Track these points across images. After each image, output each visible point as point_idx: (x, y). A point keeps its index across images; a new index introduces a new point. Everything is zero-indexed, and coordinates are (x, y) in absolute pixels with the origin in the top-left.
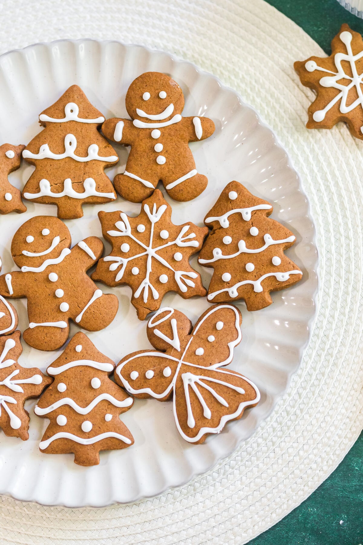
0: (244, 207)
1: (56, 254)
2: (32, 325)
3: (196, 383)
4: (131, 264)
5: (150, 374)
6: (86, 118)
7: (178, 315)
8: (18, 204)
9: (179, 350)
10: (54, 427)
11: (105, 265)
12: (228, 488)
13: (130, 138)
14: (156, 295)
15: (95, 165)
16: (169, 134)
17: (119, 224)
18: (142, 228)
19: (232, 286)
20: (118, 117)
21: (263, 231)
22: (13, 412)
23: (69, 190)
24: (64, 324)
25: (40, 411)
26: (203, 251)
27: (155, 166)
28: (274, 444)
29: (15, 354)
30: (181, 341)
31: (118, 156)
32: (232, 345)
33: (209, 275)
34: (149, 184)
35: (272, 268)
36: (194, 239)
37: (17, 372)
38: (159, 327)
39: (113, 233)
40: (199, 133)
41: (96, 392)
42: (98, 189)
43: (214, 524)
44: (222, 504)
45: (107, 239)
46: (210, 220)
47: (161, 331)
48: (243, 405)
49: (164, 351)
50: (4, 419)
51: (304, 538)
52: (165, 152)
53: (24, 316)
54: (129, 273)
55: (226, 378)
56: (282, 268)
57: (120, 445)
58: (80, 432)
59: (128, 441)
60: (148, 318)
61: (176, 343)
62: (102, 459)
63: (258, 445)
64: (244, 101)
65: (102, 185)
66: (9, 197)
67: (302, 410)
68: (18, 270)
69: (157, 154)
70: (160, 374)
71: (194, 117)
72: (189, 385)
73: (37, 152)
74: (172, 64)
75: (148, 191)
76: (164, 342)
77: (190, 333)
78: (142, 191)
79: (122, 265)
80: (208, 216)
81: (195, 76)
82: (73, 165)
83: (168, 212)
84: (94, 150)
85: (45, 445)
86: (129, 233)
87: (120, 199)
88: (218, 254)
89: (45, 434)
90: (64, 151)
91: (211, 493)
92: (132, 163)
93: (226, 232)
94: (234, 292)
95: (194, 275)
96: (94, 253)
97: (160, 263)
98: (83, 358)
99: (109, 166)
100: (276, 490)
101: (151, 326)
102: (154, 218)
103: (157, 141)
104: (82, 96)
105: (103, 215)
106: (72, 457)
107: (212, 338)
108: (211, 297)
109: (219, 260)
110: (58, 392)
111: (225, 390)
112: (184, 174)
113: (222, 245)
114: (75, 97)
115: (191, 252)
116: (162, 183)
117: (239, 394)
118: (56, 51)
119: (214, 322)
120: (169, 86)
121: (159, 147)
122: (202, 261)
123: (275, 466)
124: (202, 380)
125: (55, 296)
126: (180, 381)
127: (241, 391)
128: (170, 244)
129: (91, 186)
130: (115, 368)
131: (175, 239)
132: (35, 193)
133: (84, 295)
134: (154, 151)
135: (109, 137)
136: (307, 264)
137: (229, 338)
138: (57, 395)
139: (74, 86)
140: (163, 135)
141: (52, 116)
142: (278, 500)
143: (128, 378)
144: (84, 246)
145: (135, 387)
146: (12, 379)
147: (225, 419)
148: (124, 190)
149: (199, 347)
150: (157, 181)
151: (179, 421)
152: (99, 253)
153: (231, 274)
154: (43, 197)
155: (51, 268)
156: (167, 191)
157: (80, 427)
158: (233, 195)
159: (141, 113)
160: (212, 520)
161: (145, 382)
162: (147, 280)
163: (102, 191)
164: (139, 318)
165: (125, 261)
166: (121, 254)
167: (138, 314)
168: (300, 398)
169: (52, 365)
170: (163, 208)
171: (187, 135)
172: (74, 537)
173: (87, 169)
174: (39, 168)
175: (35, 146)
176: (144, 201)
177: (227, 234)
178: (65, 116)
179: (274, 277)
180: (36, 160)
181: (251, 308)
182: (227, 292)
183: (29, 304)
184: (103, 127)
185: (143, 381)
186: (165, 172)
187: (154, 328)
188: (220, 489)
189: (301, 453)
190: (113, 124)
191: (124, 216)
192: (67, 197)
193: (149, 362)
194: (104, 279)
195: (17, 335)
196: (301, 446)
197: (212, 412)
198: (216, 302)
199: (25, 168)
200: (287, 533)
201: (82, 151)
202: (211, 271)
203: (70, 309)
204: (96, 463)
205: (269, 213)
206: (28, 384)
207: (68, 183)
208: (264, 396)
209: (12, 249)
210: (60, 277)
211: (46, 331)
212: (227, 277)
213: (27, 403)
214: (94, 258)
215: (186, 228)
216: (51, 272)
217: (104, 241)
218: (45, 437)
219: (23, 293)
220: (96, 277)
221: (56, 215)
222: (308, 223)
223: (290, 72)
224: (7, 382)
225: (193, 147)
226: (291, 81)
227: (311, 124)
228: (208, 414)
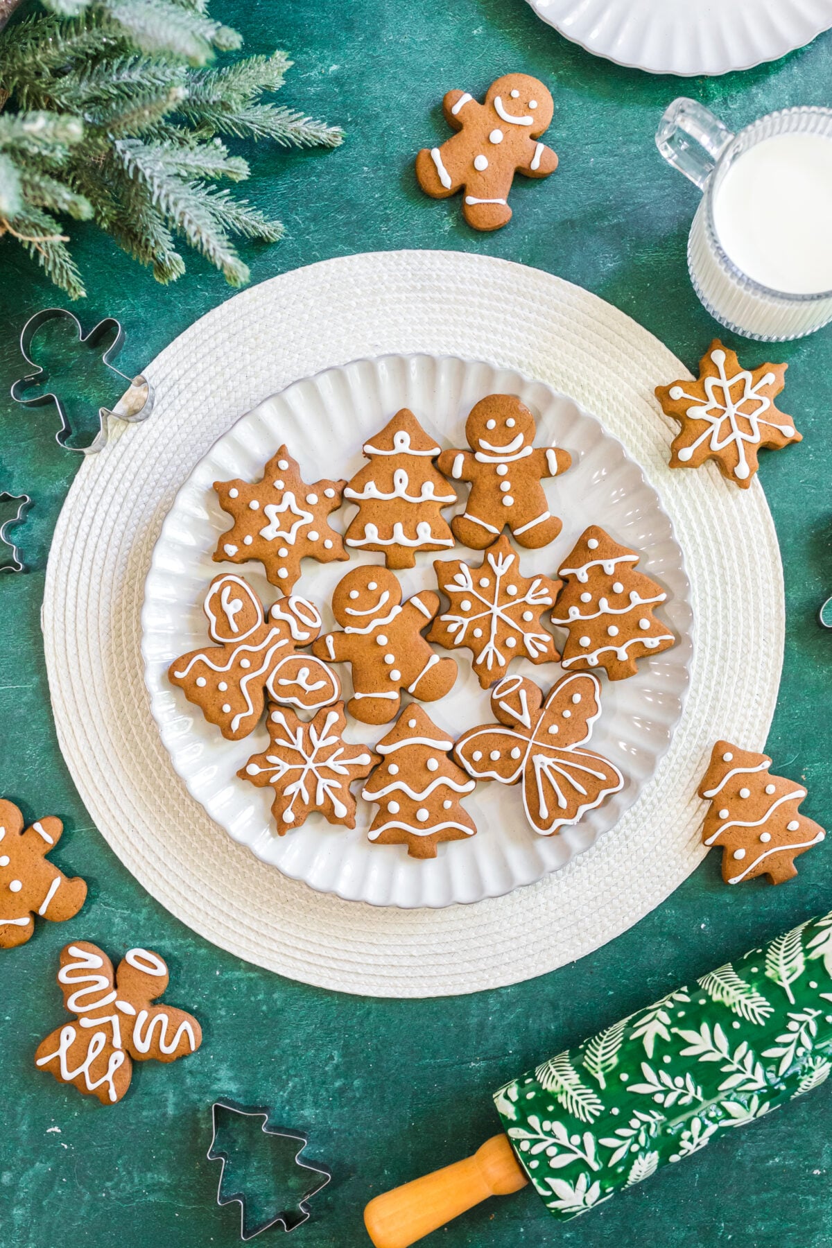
0: (607, 558)
1: (385, 613)
2: (358, 696)
3: (549, 767)
4: (473, 625)
5: (496, 755)
6: (419, 449)
7: (528, 684)
8: (339, 552)
9: (529, 727)
10: (384, 815)
11: (442, 625)
12: (574, 888)
13: (472, 474)
14: (502, 661)
15: (429, 507)
16: (518, 470)
17: (459, 578)
18: (485, 582)
19: (592, 652)
20: (456, 446)
21: (629, 588)
22: (337, 798)
23: (400, 536)
24: (394, 695)
25: (367, 796)
26: (557, 609)
27: (500, 508)
28: (627, 838)
29: (338, 729)
30: (532, 716)
31: (457, 495)
32: (591, 721)
33: (564, 635)
34: (494, 530)
35: (639, 632)
36: (547, 595)
37: (341, 751)
38: (505, 699)
39: (451, 588)
40: (554, 467)
41: (435, 775)
42: (433, 535)
43: (558, 929)
44: (567, 907)
45: (442, 593)
46: (564, 572)
47: (508, 704)
48: (604, 793)
49: (511, 727)
50: (328, 807)
51: (660, 943)
52: (513, 492)
53: (349, 683)
54: (470, 635)
55: (584, 761)
56: (650, 633)
57: (463, 835)
58: (414, 821)
59: (470, 832)
61: (526, 719)
62: (439, 849)
63: (609, 839)
64: (608, 430)
65: (438, 530)
66: (329, 544)
67: (659, 800)
68: (341, 629)
69: (503, 494)
70: (507, 755)
71: (547, 449)
72: (541, 769)
73: (362, 491)
74: (521, 383)
75: (492, 538)
76: (512, 717)
77: (542, 706)
78: (485, 537)
79: (462, 626)
80: (561, 568)
81: (548, 397)
82: (404, 506)
83: (516, 563)
84: (429, 489)
85: (374, 835)
86: (470, 588)
87: (459, 544)
88: (575, 613)
89: (375, 822)
90: (393, 489)
91: (555, 894)
92: (474, 504)
93: (584, 588)
94: (593, 659)
95: (547, 638)
96: (430, 611)
97: (507, 624)
98: (418, 734)
99: (446, 506)
100: (630, 890)
101: (495, 696)
102: (500, 571)
103: (503, 478)
104: (414, 422)
105: (439, 565)
106: (405, 848)
107: (567, 714)
108: (566, 663)
109: (576, 621)
110: (389, 774)
111: (583, 775)
112: (535, 518)
113: (579, 603)
114: (406, 423)
115: (543, 610)
116: (509, 527)
117: (599, 779)
118: (383, 369)
119: (570, 694)
120: (518, 411)
121: (506, 486)
122: (556, 621)
123: (628, 863)
124: (556, 763)
125: (384, 662)
126: (531, 764)
127: (602, 776)
128: (518, 601)
129: (425, 531)
130: (455, 745)
131: (524, 595)
132: (359, 539)
133: (418, 661)
134: (500, 491)
135: (446, 473)
136: (679, 626)
137: (588, 712)
138: (388, 778)
139: (404, 410)
140: (510, 471)
141: (379, 448)
142: (631, 901)
143: (470, 758)
144: (416, 601)
145: (478, 769)
146: (335, 760)
147: (583, 809)
148: (465, 536)
149: (553, 723)
150: (503, 525)
151: (530, 810)
152: (435, 611)
153: (590, 637)
154: (368, 544)
155: (380, 629)
156: (514, 536)
157: (415, 815)
158: (593, 543)
159: (484, 444)
160: (556, 924)
161: (489, 764)
162: (491, 644)
163: (439, 538)
164: (481, 685)
165: (466, 621)
166: (461, 612)
167: (480, 680)
168: (658, 785)
169: (383, 742)
170: (511, 558)
171: (539, 471)
172: (400, 943)
173: (420, 511)
174: (364, 510)
175: (359, 481)
176: (489, 549)
177: (586, 590)
178: (394, 448)
179: (642, 643)
180: (360, 500)
181: (612, 677)
182: (585, 660)
183: (354, 670)
184: (439, 460)
185: (487, 763)
186: (513, 514)
187: (499, 700)
188: (565, 889)
189: (658, 848)
190: (450, 458)
191: (464, 567)
192: (396, 544)
193: (494, 741)
194: (441, 641)
195: (340, 706)
196: (658, 841)
197: (568, 801)
198: (573, 670)
199: (345, 508)
200: (640, 937)
201: (414, 489)
202: (566, 632)
203: (402, 677)
204: (433, 856)
205: (634, 565)
206: (354, 765)
207: (399, 528)
208: (628, 781)
209: (333, 605)
210: (389, 640)
211: (374, 702)
212: (585, 641)
213: (353, 784)
214: (430, 616)
215: (537, 583)
216: (379, 634)
217: (439, 594)
218: (375, 826)
219: (347, 658)
220: (431, 638)
221: (384, 563)
222: (682, 578)
223: (650, 398)
224: (330, 763)
225: (545, 483)
226: (651, 409)
227: (675, 462)
228: (563, 803)
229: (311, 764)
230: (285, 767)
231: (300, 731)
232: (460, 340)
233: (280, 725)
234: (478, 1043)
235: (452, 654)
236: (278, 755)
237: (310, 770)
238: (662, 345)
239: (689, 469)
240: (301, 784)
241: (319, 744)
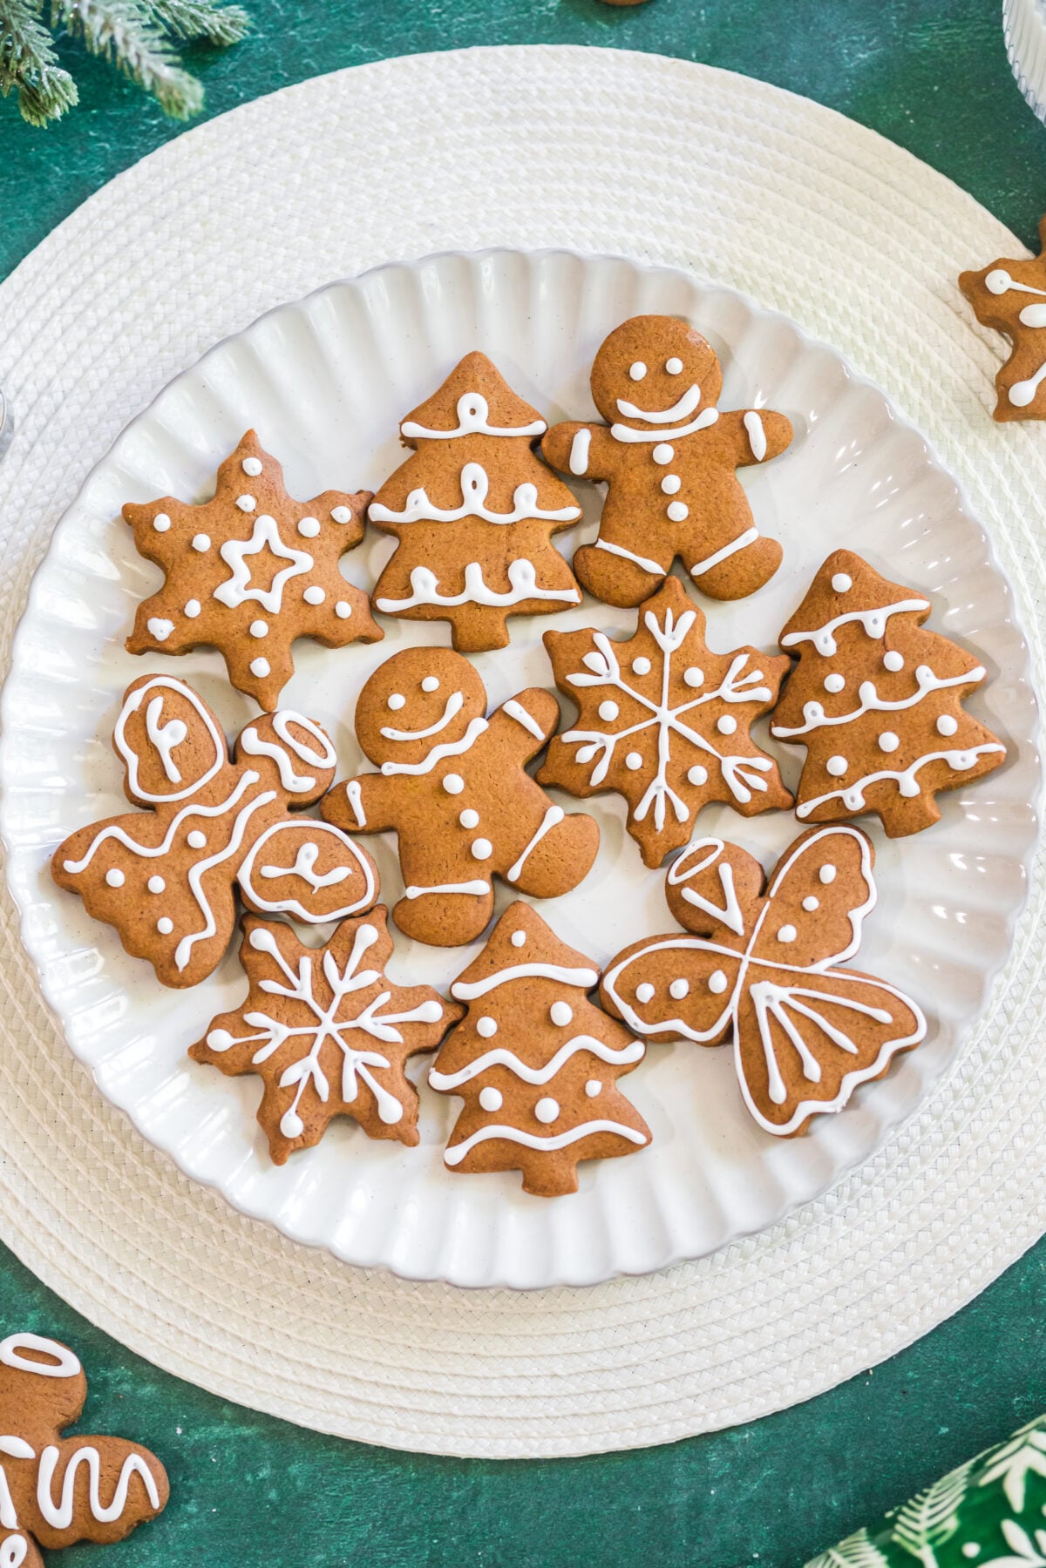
0: (868, 607)
1: (456, 732)
2: (413, 892)
3: (783, 1004)
4: (624, 747)
5: (680, 988)
6: (506, 425)
7: (733, 854)
8: (364, 624)
9: (741, 932)
10: (474, 1115)
11: (567, 752)
12: (860, 1227)
13: (607, 465)
14: (683, 812)
15: (531, 530)
16: (694, 454)
17: (592, 660)
18: (642, 665)
19: (850, 785)
20: (574, 417)
21: (913, 660)
22: (383, 1086)
23: (477, 588)
24: (482, 887)
25: (440, 1081)
26: (781, 710)
27: (664, 526)
28: (956, 1126)
29: (377, 957)
30: (745, 912)
31: (580, 506)
32: (857, 915)
33: (796, 760)
34: (654, 567)
35: (938, 742)
36: (760, 684)
37: (385, 997)
38: (692, 883)
39: (578, 679)
40: (760, 446)
41: (564, 1034)
42: (541, 582)
43: (835, 1308)
44: (849, 1264)
45: (565, 691)
46: (792, 639)
47: (698, 892)
48: (889, 1048)
49: (707, 936)
50: (365, 1104)
51: (1033, 1328)
52: (686, 494)
53: (393, 873)
54: (619, 766)
55: (849, 990)
56: (960, 741)
57: (624, 1147)
58: (532, 1122)
59: (638, 1138)
60: (667, 862)
61: (734, 917)
62: (583, 1178)
63: (923, 1130)
64: (856, 370)
65: (549, 574)
66: (344, 609)
67: (1015, 1049)
68: (374, 769)
69: (668, 499)
70: (701, 987)
71: (745, 412)
72: (769, 1010)
73: (402, 507)
74: (690, 294)
75: (652, 582)
76: (707, 915)
77: (764, 892)
78: (638, 583)
79: (603, 749)
80: (786, 631)
81: (743, 318)
82: (482, 531)
83: (698, 627)
84: (528, 497)
85: (457, 1154)
86: (615, 677)
87: (589, 601)
88: (815, 714)
89: (456, 1130)
90: (461, 501)
91: (825, 1241)
92: (613, 521)
93: (829, 664)
94: (854, 798)
95: (764, 764)
96: (541, 725)
97: (688, 741)
98: (529, 958)
99: (561, 529)
100: (968, 1228)
101: (674, 880)
102: (670, 642)
103: (667, 469)
104: (493, 374)
105: (554, 639)
106: (518, 1178)
107: (812, 903)
108: (804, 810)
109: (818, 728)
110: (478, 1036)
111: (849, 1016)
112: (730, 540)
113: (822, 694)
114: (479, 379)
115: (755, 712)
116: (681, 561)
117: (878, 1023)
118: (430, 279)
119: (814, 866)
120: (686, 344)
121: (672, 484)
122: (780, 732)
123: (962, 1174)
124: (796, 997)
125: (459, 826)
126: (748, 1001)
127: (884, 1016)
128: (707, 697)
129: (525, 576)
130: (601, 978)
131: (718, 685)
132: (401, 598)
133: (523, 820)
134: (662, 493)
135: (558, 466)
136: (1012, 727)
137: (850, 899)
138: (477, 1045)
139: (474, 354)
140: (679, 456)
141: (430, 426)
142: (972, 1248)
143: (632, 999)
144: (514, 709)
145: (648, 1019)
146: (377, 1013)
147: (851, 1080)
148: (598, 582)
149: (786, 923)
150: (670, 558)
151: (751, 1089)
152: (550, 725)
153: (846, 757)
154: (419, 607)
155: (448, 764)
156: (693, 579)
157: (532, 1111)
158: (842, 582)
159: (628, 408)
160: (830, 1298)
161: (669, 1007)
162: (661, 780)
163: (550, 588)
164: (646, 863)
165: (610, 741)
166: (601, 724)
167: (644, 854)
168: (1010, 1021)
169: (462, 978)
170: (688, 618)
171: (732, 453)
172: (529, 1351)
173: (513, 539)
174: (408, 542)
175: (395, 492)
176: (644, 605)
177: (833, 670)
178: (458, 425)
179: (944, 761)
180: (400, 525)
181: (893, 831)
182: (840, 799)
183: (403, 846)
184: (545, 443)
185: (665, 1004)
186: (687, 537)
187: (682, 885)
188: (843, 1230)
189: (1019, 1142)
190: (566, 437)
191: (602, 640)
192: (473, 605)
193: (676, 961)
194: (564, 782)
195: (379, 915)
196: (1017, 1128)
197: (823, 1067)
198: (816, 821)
199: (373, 542)
200: (995, 1319)
201: (501, 500)
202: (800, 753)
203: (494, 852)
204: (571, 1189)
205: (922, 619)
206: (412, 1023)
207: (474, 572)
208: (934, 1024)
209: (358, 725)
210: (467, 783)
211: (443, 903)
212: (838, 765)
213: (411, 1063)
214: (541, 736)
215: (741, 661)
216: (448, 772)
217: (558, 695)
218: (457, 1138)
219: (389, 822)
220: (546, 777)
221: (449, 643)
222: (1011, 635)
223: (950, 296)
224: (366, 1021)
225: (745, 476)
226: (953, 316)
227: (1006, 411)
228: (813, 1070)
229: (329, 1026)
230: (280, 1032)
231: (306, 964)
232: (587, 206)
233: (268, 954)
234: (692, 1541)
235: (588, 805)
236: (265, 1011)
237: (329, 1036)
238: (969, 198)
239: (1033, 423)
240: (312, 1062)
241: (342, 987)
